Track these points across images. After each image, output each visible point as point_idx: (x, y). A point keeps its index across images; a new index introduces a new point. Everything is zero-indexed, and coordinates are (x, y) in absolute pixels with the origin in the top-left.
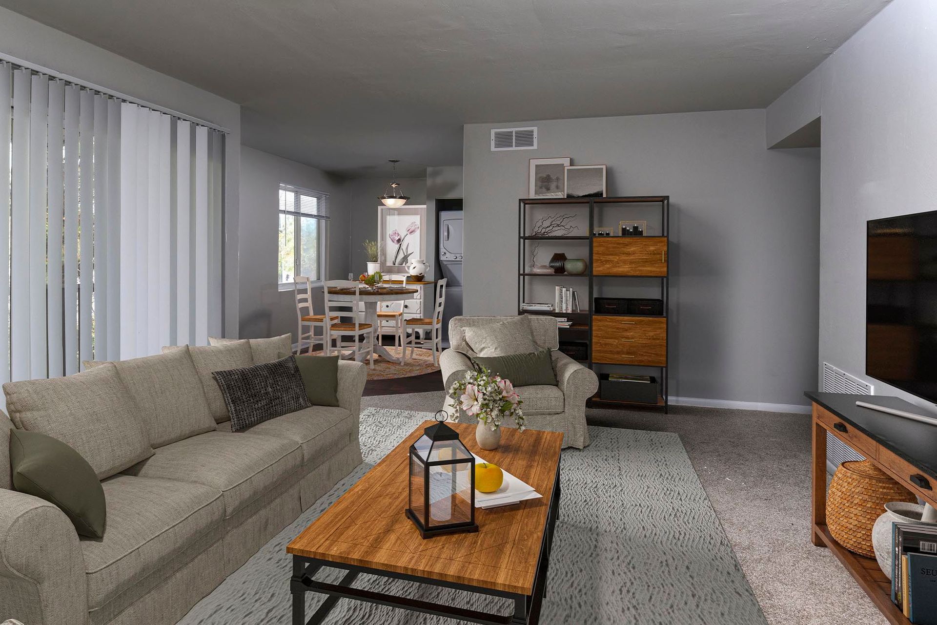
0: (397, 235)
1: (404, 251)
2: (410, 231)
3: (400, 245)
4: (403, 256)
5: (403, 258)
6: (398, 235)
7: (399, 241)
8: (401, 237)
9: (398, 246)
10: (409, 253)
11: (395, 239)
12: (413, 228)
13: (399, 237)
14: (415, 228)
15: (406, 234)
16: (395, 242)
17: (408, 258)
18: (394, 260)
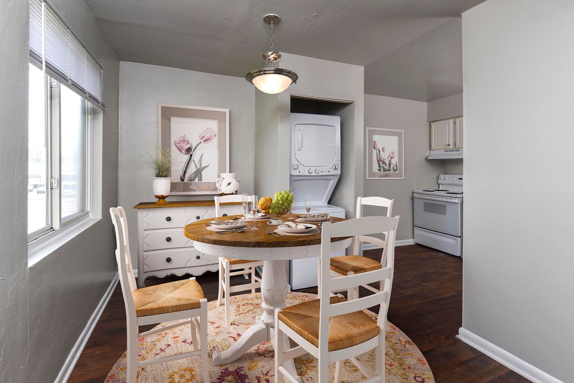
0: (186, 143)
1: (197, 164)
2: (204, 139)
3: (191, 155)
4: (196, 170)
5: (196, 172)
6: (188, 142)
7: (189, 150)
8: (191, 146)
9: (188, 156)
10: (202, 166)
11: (183, 148)
12: (207, 136)
13: (188, 146)
14: (212, 136)
15: (198, 143)
16: (184, 151)
17: (202, 172)
18: (181, 173)
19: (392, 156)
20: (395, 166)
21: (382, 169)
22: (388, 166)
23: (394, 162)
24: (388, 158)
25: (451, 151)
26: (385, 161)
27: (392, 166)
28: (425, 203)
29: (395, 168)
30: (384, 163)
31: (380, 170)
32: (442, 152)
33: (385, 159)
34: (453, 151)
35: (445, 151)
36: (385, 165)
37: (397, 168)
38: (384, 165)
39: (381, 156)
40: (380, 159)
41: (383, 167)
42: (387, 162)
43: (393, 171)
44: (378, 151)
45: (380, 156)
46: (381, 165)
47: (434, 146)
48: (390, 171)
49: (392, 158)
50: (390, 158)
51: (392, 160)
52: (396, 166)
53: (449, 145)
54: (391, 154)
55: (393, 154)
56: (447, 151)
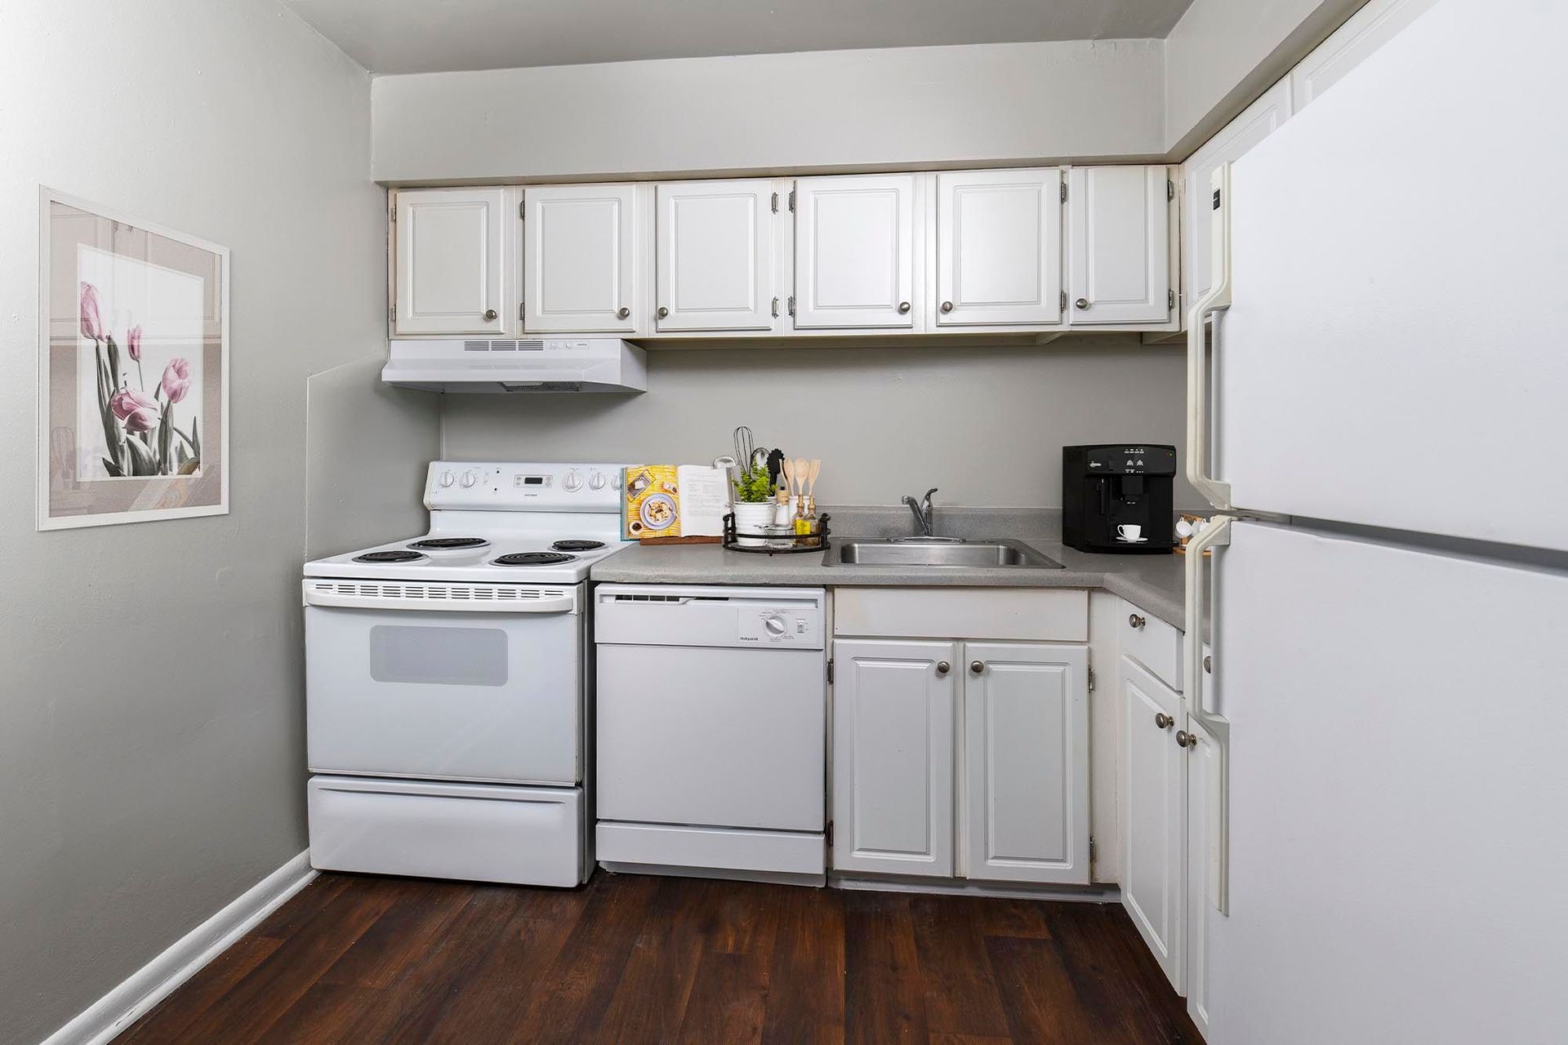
19: (176, 383)
20: (187, 439)
21: (126, 464)
22: (155, 444)
23: (185, 416)
24: (156, 397)
25: (498, 346)
26: (140, 410)
27: (176, 440)
28: (375, 632)
29: (190, 453)
30: (136, 423)
31: (114, 470)
32: (454, 349)
33: (140, 404)
34: (509, 346)
35: (470, 346)
36: (144, 438)
37: (197, 453)
38: (136, 439)
39: (121, 384)
40: (117, 397)
41: (131, 445)
42: (153, 421)
43: (179, 474)
44: (104, 346)
45: (116, 385)
46: (123, 434)
47: (410, 315)
48: (164, 474)
49: (174, 396)
50: (164, 397)
51: (174, 406)
52: (194, 445)
53: (490, 316)
54: (172, 374)
55: (179, 372)
56: (482, 346)
